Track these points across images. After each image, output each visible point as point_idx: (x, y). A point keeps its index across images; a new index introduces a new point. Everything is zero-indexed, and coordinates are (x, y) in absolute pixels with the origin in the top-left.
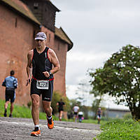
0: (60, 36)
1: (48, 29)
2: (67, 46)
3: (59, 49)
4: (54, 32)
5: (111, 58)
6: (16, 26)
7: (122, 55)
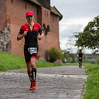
0: (54, 12)
1: (46, 8)
2: (58, 18)
3: (54, 20)
4: (50, 10)
5: (88, 25)
6: (26, 8)
7: (94, 22)
